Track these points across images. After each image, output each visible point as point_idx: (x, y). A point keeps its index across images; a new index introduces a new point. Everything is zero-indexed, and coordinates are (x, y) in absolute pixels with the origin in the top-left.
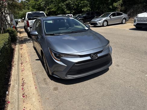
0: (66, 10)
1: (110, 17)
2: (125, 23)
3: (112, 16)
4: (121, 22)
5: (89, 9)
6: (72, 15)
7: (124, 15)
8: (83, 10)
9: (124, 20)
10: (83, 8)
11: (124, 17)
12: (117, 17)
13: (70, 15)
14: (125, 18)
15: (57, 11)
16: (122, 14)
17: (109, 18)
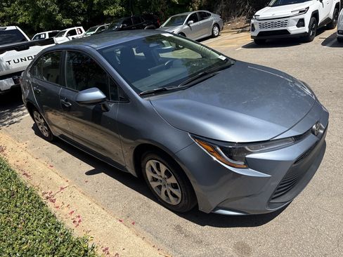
0: (59, 17)
1: (189, 25)
2: (218, 35)
3: (192, 22)
4: (211, 34)
5: (121, 11)
6: (81, 28)
7: (214, 18)
8: (105, 12)
9: (216, 29)
10: (105, 9)
11: (214, 22)
12: (201, 22)
13: (75, 28)
14: (216, 25)
15: (36, 23)
16: (209, 15)
17: (187, 27)
